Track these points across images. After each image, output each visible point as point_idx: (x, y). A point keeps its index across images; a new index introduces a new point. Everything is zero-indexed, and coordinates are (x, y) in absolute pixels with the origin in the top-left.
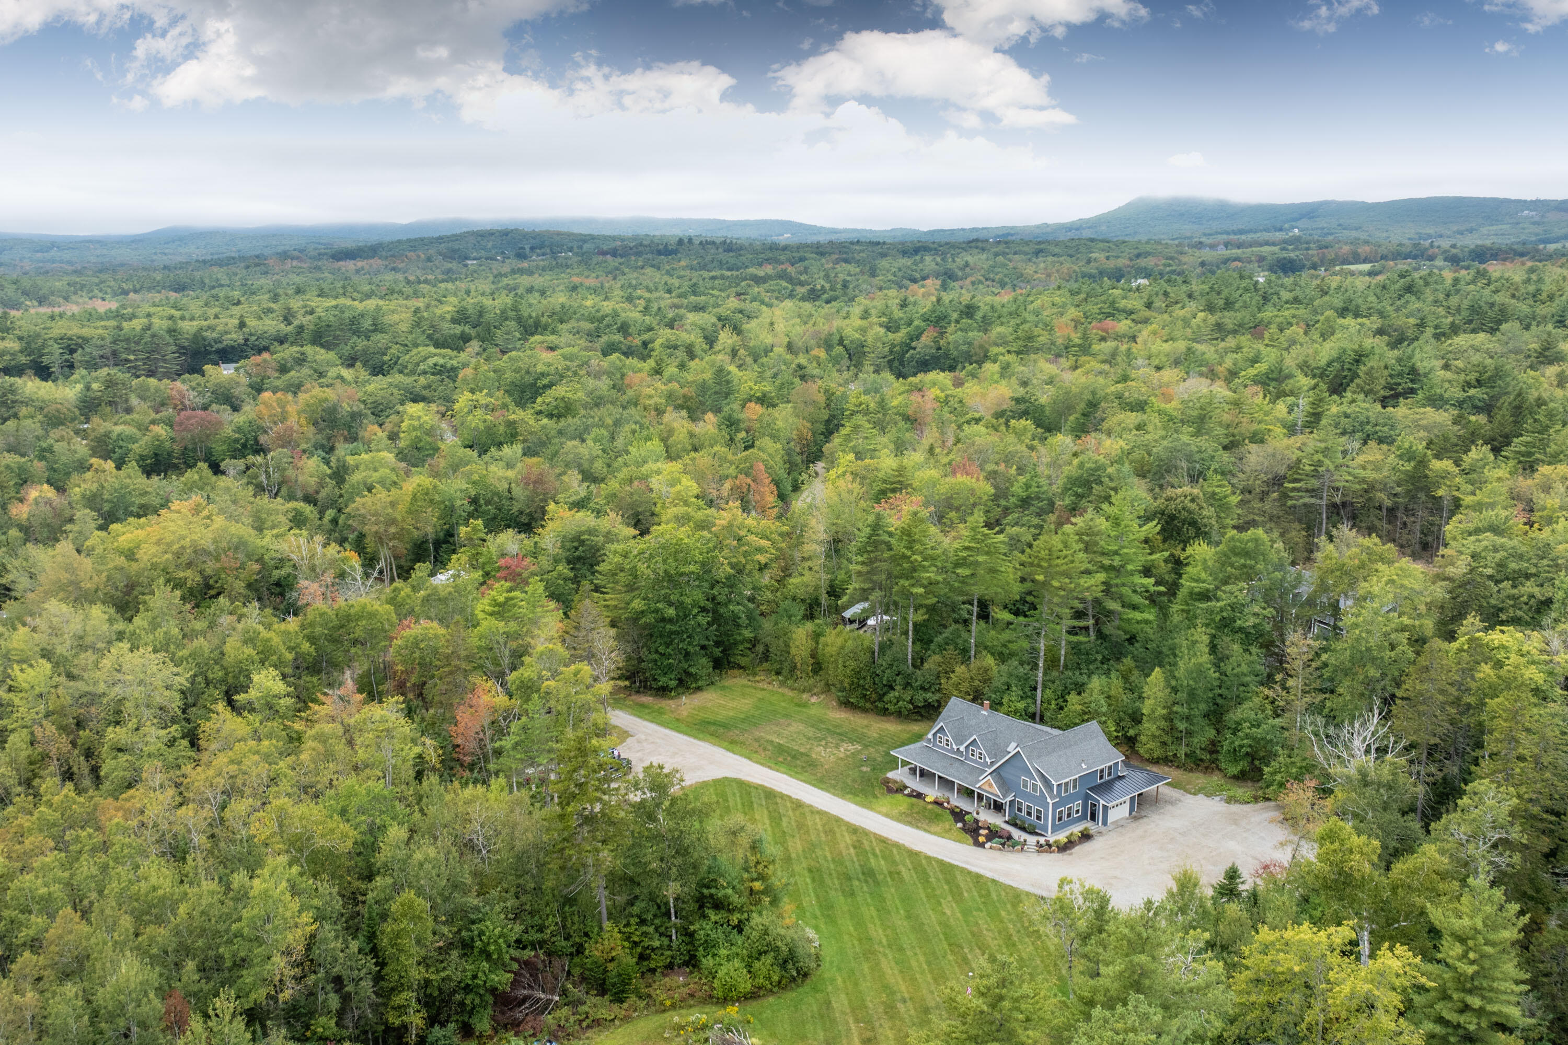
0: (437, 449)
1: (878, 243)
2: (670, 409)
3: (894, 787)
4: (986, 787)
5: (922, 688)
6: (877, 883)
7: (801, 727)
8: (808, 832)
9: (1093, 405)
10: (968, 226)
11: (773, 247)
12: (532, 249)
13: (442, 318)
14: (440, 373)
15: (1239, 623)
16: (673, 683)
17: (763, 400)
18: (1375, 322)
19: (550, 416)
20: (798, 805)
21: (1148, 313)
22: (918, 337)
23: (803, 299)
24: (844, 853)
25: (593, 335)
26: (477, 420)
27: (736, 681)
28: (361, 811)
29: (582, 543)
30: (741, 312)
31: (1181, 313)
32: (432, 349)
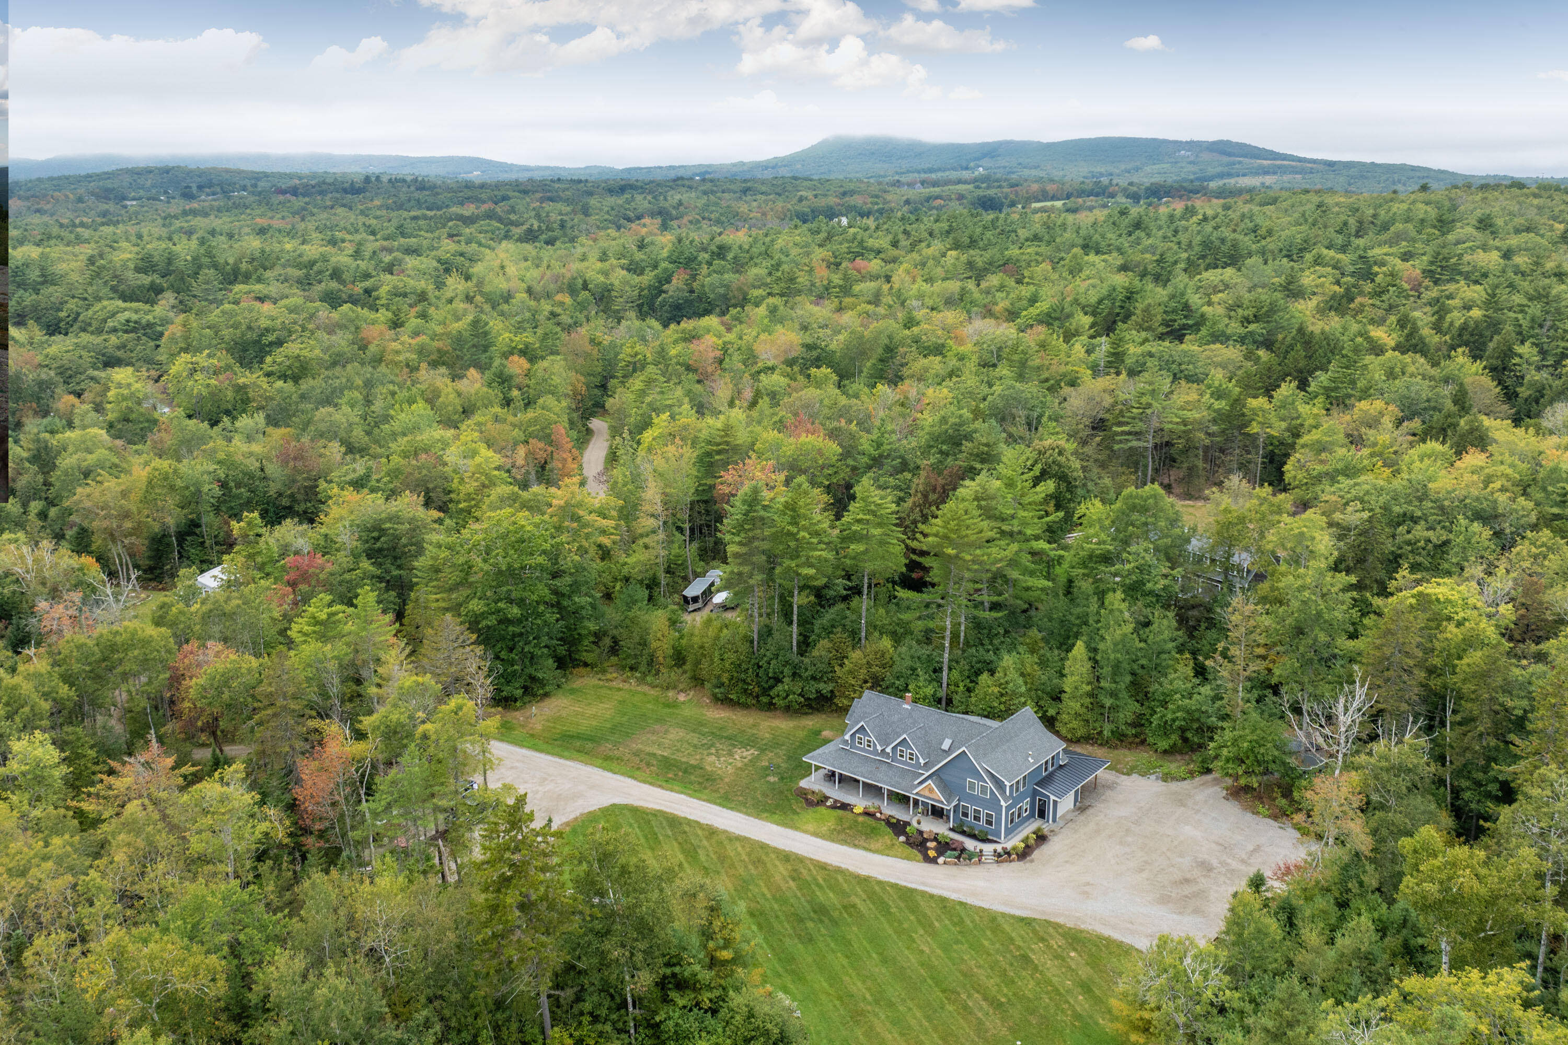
0: (155, 422)
1: (580, 181)
2: (424, 365)
3: (814, 799)
4: (927, 793)
5: (814, 678)
6: (835, 923)
7: (682, 733)
8: (732, 866)
9: (890, 350)
10: (664, 163)
11: (469, 185)
12: (200, 188)
13: (124, 266)
14: (134, 330)
15: (1149, 586)
16: (519, 692)
17: (526, 352)
18: (1116, 259)
19: (284, 377)
20: (712, 832)
21: (896, 252)
22: (668, 281)
23: (520, 240)
24: (784, 886)
25: (305, 283)
26: (199, 385)
27: (586, 681)
28: (219, 927)
29: (383, 532)
30: (462, 255)
31: (930, 251)
32: (120, 303)
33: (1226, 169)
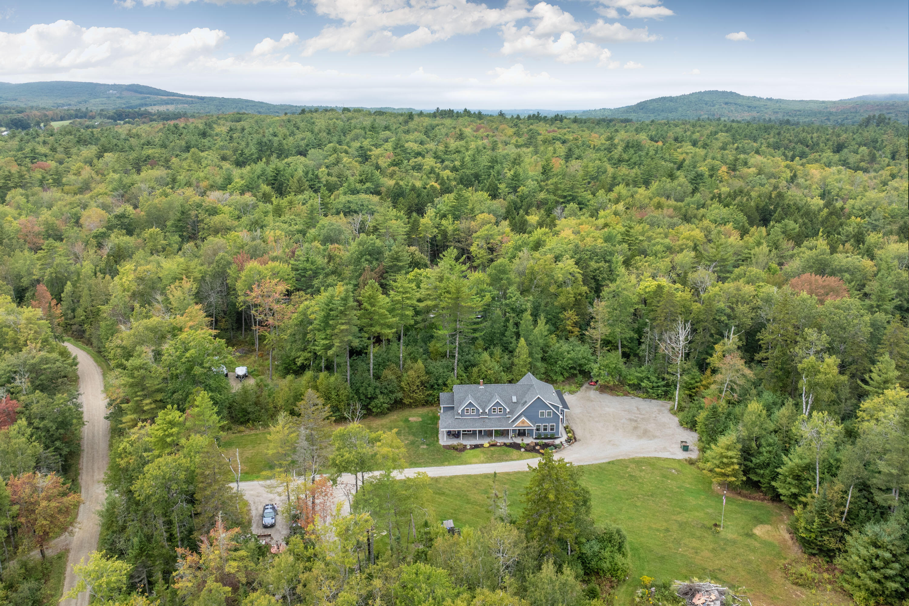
4: (521, 425)
33: (143, 101)
